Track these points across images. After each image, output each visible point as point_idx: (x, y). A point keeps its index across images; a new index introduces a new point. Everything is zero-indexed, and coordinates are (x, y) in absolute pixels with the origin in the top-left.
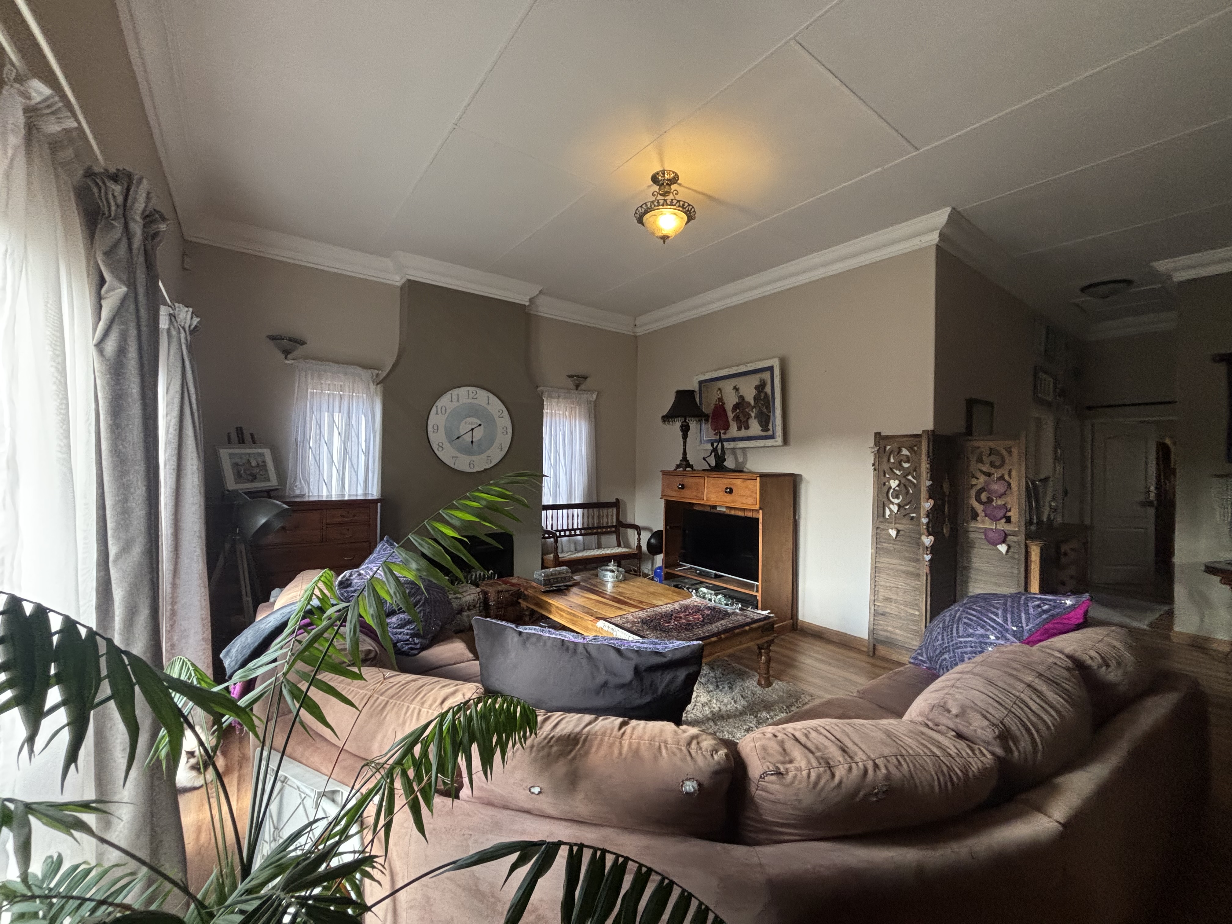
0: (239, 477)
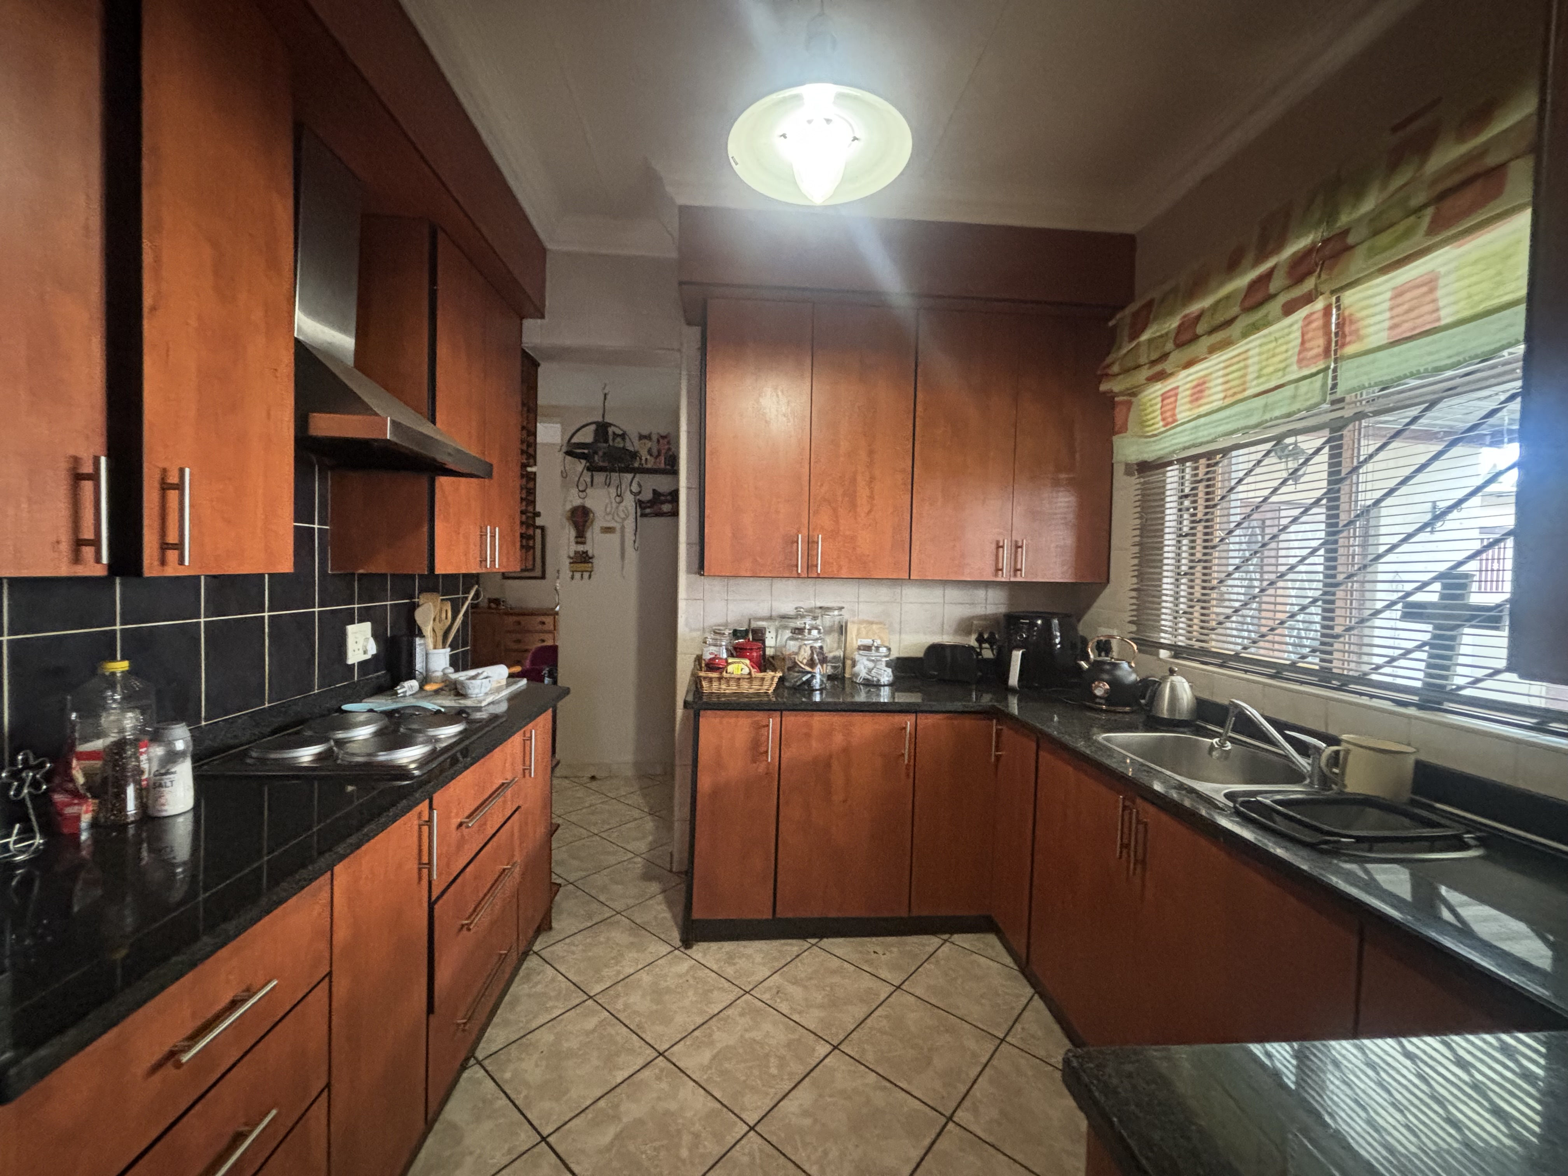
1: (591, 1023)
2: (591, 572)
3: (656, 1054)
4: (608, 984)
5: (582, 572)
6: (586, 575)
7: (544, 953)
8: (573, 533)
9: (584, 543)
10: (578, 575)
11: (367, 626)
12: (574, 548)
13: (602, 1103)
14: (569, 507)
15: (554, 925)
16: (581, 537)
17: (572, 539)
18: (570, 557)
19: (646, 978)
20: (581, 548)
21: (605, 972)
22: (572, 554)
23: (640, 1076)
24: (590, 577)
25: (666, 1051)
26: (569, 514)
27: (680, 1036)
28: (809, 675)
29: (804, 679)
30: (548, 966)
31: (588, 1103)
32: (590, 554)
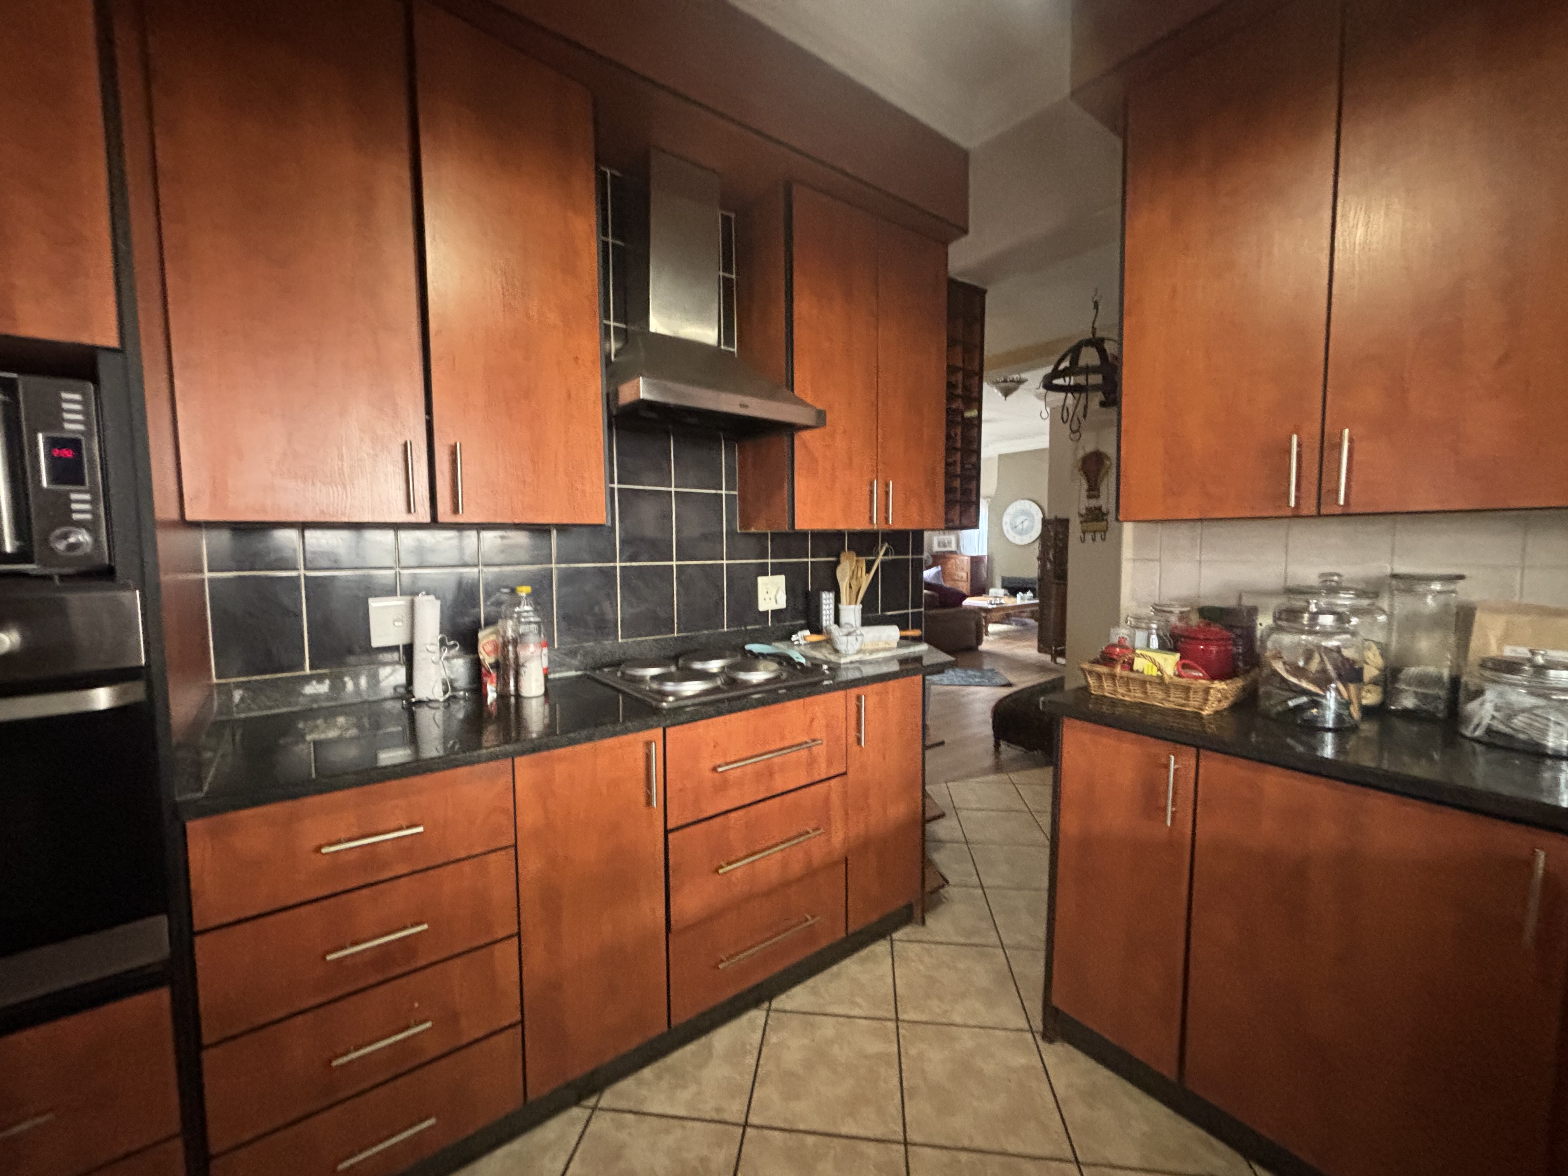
0: (939, 545)
1: (875, 1047)
2: (1105, 532)
3: (901, 1138)
4: (924, 1018)
5: (1095, 532)
6: (1098, 536)
7: (897, 945)
8: (1085, 486)
9: (1097, 497)
10: (1089, 537)
11: (781, 580)
12: (1085, 503)
13: (810, 1140)
14: (1081, 454)
15: (929, 921)
16: (1093, 490)
17: (1084, 493)
18: (1081, 515)
19: (966, 1040)
20: (1093, 503)
21: (934, 1003)
22: (1083, 512)
23: (863, 1146)
24: (1103, 539)
25: (915, 1144)
26: (1080, 464)
27: (943, 1142)
28: (1304, 699)
29: (1291, 704)
30: (890, 960)
31: (802, 1127)
32: (1104, 510)
